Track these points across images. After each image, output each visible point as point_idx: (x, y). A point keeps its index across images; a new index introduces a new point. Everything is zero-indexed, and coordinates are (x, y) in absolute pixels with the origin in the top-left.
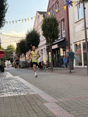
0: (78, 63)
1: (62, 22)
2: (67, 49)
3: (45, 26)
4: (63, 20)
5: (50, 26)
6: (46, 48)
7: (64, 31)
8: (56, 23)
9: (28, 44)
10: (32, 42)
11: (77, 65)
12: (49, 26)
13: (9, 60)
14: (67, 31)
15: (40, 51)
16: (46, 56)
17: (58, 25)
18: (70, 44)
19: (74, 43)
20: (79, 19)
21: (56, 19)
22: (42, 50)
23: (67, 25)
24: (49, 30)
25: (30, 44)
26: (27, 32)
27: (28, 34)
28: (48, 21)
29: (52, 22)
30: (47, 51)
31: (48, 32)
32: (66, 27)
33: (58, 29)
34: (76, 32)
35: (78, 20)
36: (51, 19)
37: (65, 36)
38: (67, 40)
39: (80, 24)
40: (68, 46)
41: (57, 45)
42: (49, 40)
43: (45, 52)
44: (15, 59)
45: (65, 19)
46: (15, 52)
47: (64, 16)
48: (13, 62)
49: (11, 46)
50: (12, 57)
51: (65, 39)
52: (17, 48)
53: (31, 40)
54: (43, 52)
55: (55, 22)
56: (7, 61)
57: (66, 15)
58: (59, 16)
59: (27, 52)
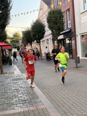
0: (84, 54)
1: (67, 11)
2: (73, 40)
3: (50, 19)
4: (68, 10)
5: (56, 18)
6: (51, 38)
7: (70, 22)
8: (62, 15)
9: (33, 35)
10: (38, 33)
11: (83, 57)
12: (54, 18)
13: (15, 48)
14: (73, 22)
15: (46, 41)
16: (52, 45)
17: (63, 17)
18: (76, 35)
19: (80, 34)
20: (84, 9)
21: (61, 10)
22: (48, 40)
23: (72, 15)
24: (54, 23)
25: (35, 35)
26: (32, 23)
27: (33, 24)
28: (53, 14)
29: (57, 14)
30: (53, 41)
31: (53, 25)
32: (71, 17)
33: (64, 20)
34: (81, 23)
35: (83, 11)
36: (56, 12)
37: (70, 27)
38: (73, 30)
39: (85, 15)
40: (74, 37)
41: (62, 35)
42: (54, 32)
43: (51, 42)
44: (21, 47)
45: (70, 9)
46: (20, 40)
47: (69, 5)
48: (19, 50)
49: (16, 34)
50: (18, 45)
51: (71, 29)
52: (23, 38)
53: (37, 31)
54: (49, 42)
55: (60, 14)
56: (14, 49)
57: (72, 4)
58: (64, 5)
59: (33, 42)
